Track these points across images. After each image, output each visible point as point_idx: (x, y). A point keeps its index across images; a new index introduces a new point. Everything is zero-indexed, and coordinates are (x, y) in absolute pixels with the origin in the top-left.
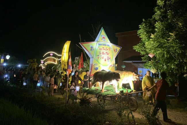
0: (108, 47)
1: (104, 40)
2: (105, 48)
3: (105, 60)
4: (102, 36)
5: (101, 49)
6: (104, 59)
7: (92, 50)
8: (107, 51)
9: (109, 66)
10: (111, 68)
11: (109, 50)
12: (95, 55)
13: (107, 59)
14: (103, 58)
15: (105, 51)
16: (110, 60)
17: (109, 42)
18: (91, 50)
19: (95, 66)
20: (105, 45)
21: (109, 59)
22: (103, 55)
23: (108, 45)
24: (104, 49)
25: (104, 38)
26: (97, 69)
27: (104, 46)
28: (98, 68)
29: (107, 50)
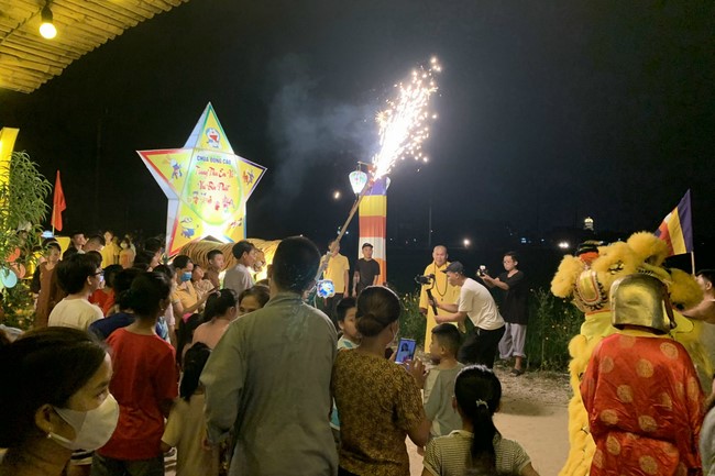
0: (226, 168)
1: (215, 144)
2: (217, 170)
3: (217, 208)
4: (208, 131)
5: (205, 173)
6: (213, 205)
7: (178, 175)
8: (222, 180)
9: (226, 226)
10: (232, 230)
11: (228, 175)
12: (185, 191)
13: (221, 206)
14: (210, 201)
15: (216, 181)
16: (230, 206)
17: (231, 151)
18: (175, 174)
19: (184, 224)
20: (218, 161)
21: (227, 203)
22: (209, 193)
23: (228, 162)
24: (215, 174)
25: (215, 137)
26: (189, 233)
27: (214, 165)
28: (195, 232)
29: (224, 175)
